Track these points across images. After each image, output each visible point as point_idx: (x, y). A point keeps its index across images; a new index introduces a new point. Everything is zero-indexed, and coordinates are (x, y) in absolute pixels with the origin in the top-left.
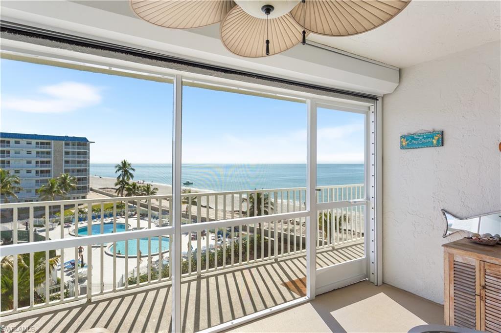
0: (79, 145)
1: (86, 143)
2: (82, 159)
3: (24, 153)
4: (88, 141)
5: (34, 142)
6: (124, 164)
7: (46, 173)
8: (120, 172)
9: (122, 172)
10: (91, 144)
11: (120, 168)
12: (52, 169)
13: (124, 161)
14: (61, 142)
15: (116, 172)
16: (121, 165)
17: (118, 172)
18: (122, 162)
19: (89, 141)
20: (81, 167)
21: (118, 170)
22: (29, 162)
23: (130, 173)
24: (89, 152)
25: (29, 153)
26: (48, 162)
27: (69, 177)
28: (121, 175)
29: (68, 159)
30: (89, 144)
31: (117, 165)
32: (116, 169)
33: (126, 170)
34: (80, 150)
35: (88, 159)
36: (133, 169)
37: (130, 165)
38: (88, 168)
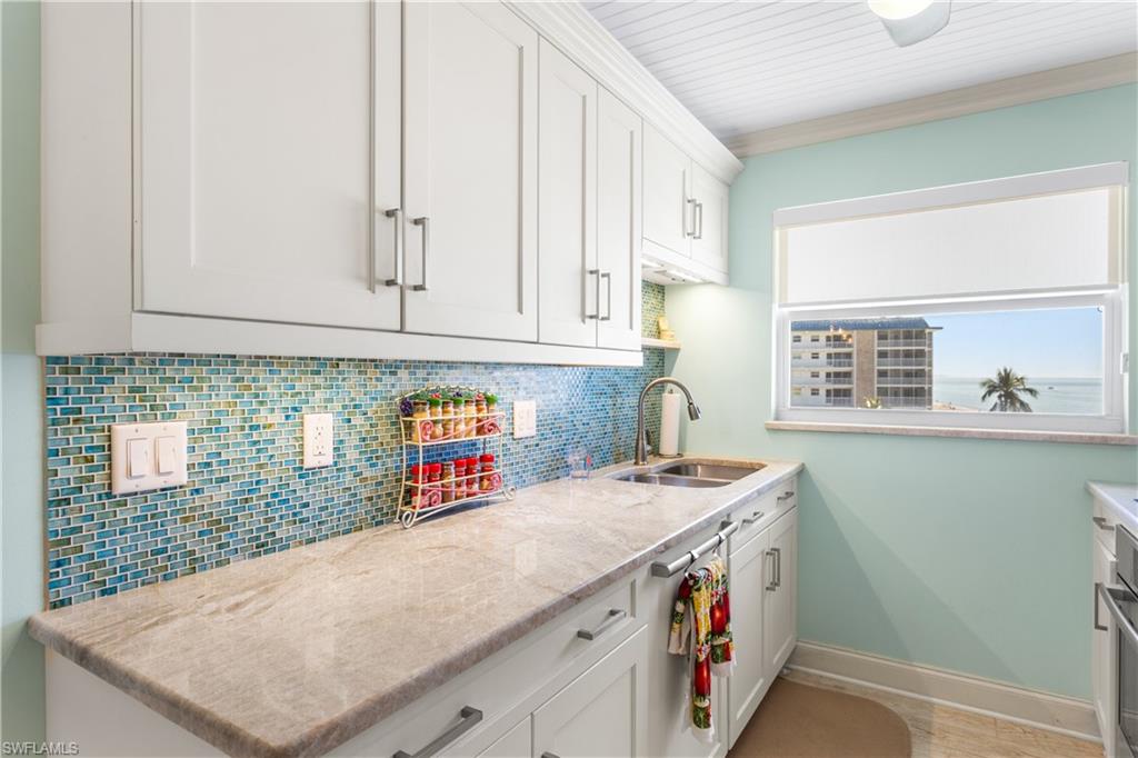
0: (908, 336)
1: (923, 332)
2: (914, 367)
3: (807, 356)
4: (927, 327)
5: (822, 335)
6: (1006, 380)
7: (845, 396)
8: (995, 397)
9: (1000, 397)
10: (935, 334)
11: (992, 389)
12: (854, 386)
13: (1005, 371)
14: (870, 332)
15: (984, 397)
16: (996, 380)
17: (987, 398)
18: (1000, 374)
19: (930, 325)
20: (911, 383)
21: (990, 393)
22: (815, 375)
23: (1021, 401)
24: (930, 352)
25: (815, 356)
26: (848, 375)
28: (996, 405)
29: (885, 368)
30: (931, 334)
31: (984, 381)
32: (984, 390)
33: (1011, 392)
34: (910, 348)
35: (927, 368)
36: (1030, 391)
37: (1020, 380)
38: (927, 387)
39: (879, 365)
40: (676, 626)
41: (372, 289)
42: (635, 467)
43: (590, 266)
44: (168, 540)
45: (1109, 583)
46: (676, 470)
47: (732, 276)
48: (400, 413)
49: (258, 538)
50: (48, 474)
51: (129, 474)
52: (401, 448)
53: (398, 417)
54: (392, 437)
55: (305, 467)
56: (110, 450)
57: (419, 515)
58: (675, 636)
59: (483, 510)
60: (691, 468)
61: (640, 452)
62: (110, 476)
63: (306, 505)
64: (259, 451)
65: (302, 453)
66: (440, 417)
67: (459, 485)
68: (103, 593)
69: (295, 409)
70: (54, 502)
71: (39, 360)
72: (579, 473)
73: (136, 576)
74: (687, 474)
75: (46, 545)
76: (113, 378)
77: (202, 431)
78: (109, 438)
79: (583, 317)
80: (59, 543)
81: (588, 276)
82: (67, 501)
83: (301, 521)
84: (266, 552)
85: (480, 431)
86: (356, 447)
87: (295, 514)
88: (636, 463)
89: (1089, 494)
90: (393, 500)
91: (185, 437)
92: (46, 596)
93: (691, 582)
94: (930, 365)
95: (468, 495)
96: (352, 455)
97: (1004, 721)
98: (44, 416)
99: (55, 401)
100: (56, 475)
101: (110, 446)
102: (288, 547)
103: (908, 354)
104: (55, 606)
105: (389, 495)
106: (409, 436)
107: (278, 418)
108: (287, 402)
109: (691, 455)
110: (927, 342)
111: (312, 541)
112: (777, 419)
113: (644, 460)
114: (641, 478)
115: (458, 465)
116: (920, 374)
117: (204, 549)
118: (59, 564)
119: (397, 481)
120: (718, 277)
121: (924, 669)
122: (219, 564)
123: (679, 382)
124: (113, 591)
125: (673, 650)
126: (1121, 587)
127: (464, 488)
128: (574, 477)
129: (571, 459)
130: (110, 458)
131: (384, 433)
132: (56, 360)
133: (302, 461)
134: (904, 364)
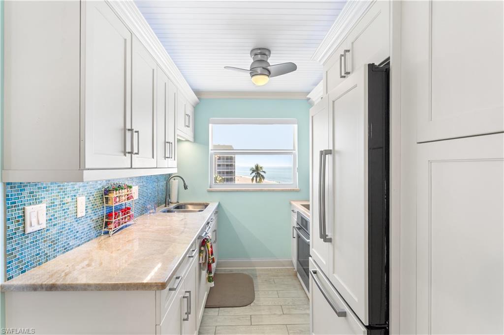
2: (229, 163)
6: (257, 167)
8: (254, 174)
9: (256, 174)
11: (253, 171)
13: (257, 165)
15: (251, 174)
16: (254, 168)
21: (253, 173)
23: (262, 175)
28: (254, 176)
29: (220, 163)
31: (251, 168)
32: (251, 172)
33: (259, 173)
35: (233, 164)
36: (264, 172)
37: (261, 168)
38: (233, 171)
39: (218, 162)
40: (202, 254)
41: (125, 155)
42: (166, 208)
43: (167, 141)
44: (40, 250)
45: (296, 226)
46: (177, 207)
47: (196, 139)
48: (104, 195)
49: (65, 246)
50: (6, 228)
51: (31, 225)
52: (103, 207)
53: (102, 196)
54: (101, 203)
55: (78, 217)
56: (24, 217)
57: (113, 231)
58: (201, 257)
59: (129, 227)
60: (183, 206)
61: (167, 202)
62: (24, 227)
63: (78, 232)
64: (65, 213)
65: (77, 212)
66: (118, 195)
67: (122, 219)
68: (22, 272)
69: (75, 196)
70: (8, 239)
71: (3, 184)
72: (151, 211)
73: (31, 265)
74: (181, 208)
75: (6, 256)
76: (24, 189)
77: (49, 207)
78: (24, 212)
79: (165, 158)
80: (10, 255)
81: (167, 144)
82: (12, 238)
83: (76, 238)
84: (67, 251)
85: (128, 199)
86: (91, 208)
87: (75, 236)
88: (165, 206)
89: (290, 204)
90: (101, 227)
91: (45, 209)
92: (5, 276)
93: (206, 240)
94: (234, 162)
95: (125, 223)
96: (90, 211)
97: (273, 269)
98: (5, 205)
99: (8, 200)
100: (9, 228)
101: (24, 215)
102: (73, 248)
103: (227, 165)
104: (8, 279)
105: (100, 225)
106: (107, 202)
107: (69, 200)
108: (73, 193)
109: (181, 202)
111: (79, 246)
112: (210, 188)
113: (168, 205)
114: (169, 211)
115: (122, 212)
116: (231, 165)
117: (49, 252)
118: (9, 263)
119: (102, 220)
120: (191, 139)
121: (253, 260)
122: (54, 257)
123: (181, 176)
124: (24, 271)
125: (201, 262)
126: (298, 226)
127: (124, 220)
128: (150, 213)
129: (148, 207)
130: (24, 220)
131: (98, 202)
132: (8, 184)
133: (77, 215)
134: (226, 162)
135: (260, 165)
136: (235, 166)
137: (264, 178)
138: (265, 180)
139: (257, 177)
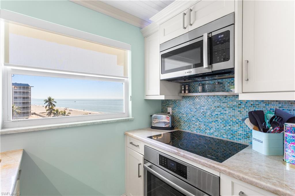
0: (24, 88)
1: (28, 87)
2: (26, 96)
6: (50, 100)
8: (47, 103)
9: (48, 103)
10: (31, 88)
11: (47, 102)
13: (50, 97)
16: (48, 100)
18: (48, 98)
19: (30, 86)
21: (46, 103)
23: (53, 104)
24: (30, 92)
27: (15, 106)
28: (47, 105)
29: (16, 96)
30: (30, 88)
31: (45, 100)
32: (45, 102)
33: (51, 102)
34: (24, 91)
35: (29, 96)
36: (55, 102)
37: (53, 99)
38: (29, 101)
39: (14, 95)
94: (30, 95)
103: (24, 93)
110: (29, 90)
116: (27, 98)
134: (23, 95)
135: (52, 98)
136: (30, 98)
137: (55, 106)
138: (56, 107)
139: (49, 106)
